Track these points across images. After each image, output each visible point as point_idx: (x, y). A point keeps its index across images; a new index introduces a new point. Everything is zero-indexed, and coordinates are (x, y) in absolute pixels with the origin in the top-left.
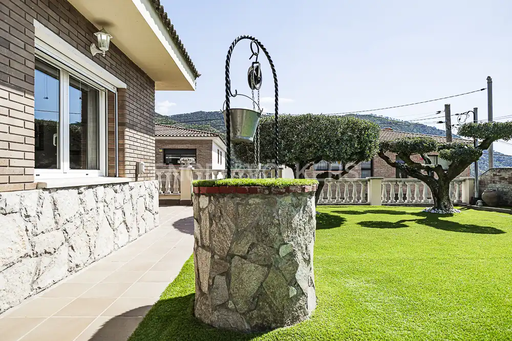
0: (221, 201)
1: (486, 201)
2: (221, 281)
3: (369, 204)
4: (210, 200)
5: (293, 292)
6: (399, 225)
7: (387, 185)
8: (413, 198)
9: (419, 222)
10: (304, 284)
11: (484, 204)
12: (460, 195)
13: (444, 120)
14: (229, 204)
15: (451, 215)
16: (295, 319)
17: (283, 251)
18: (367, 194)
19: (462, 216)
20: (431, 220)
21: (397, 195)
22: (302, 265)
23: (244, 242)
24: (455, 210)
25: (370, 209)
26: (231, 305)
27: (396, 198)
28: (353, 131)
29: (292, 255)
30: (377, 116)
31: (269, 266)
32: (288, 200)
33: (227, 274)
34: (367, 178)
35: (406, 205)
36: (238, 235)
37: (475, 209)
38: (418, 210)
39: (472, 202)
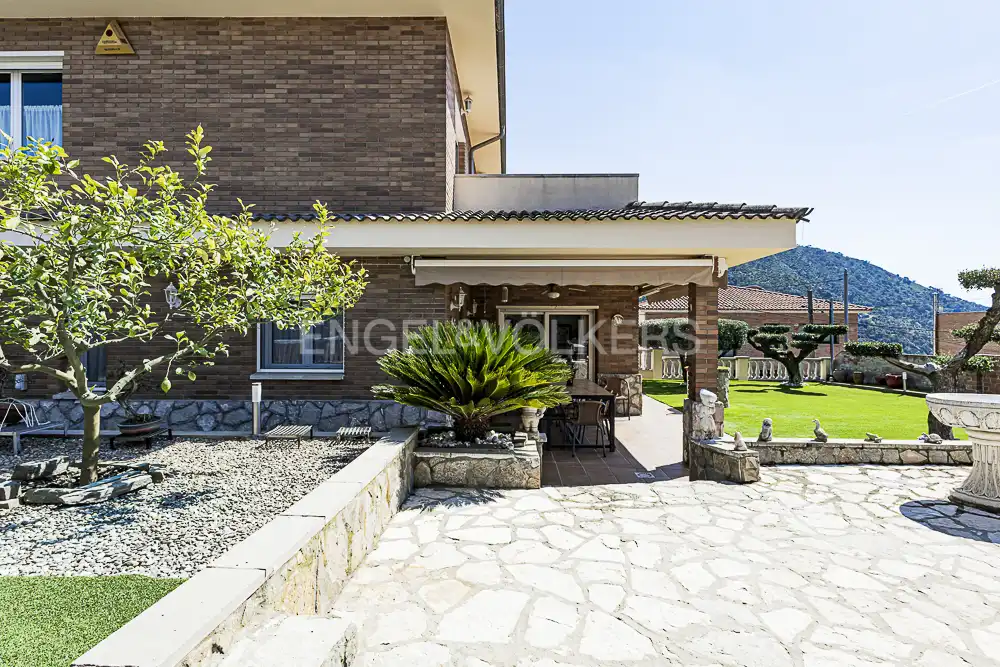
1: (836, 377)
6: (761, 391)
7: (752, 363)
9: (776, 390)
11: (835, 380)
12: (818, 372)
19: (806, 387)
20: (785, 389)
21: (761, 371)
24: (804, 384)
25: (740, 384)
27: (761, 375)
35: (769, 380)
37: (824, 384)
38: (778, 384)
39: (828, 379)
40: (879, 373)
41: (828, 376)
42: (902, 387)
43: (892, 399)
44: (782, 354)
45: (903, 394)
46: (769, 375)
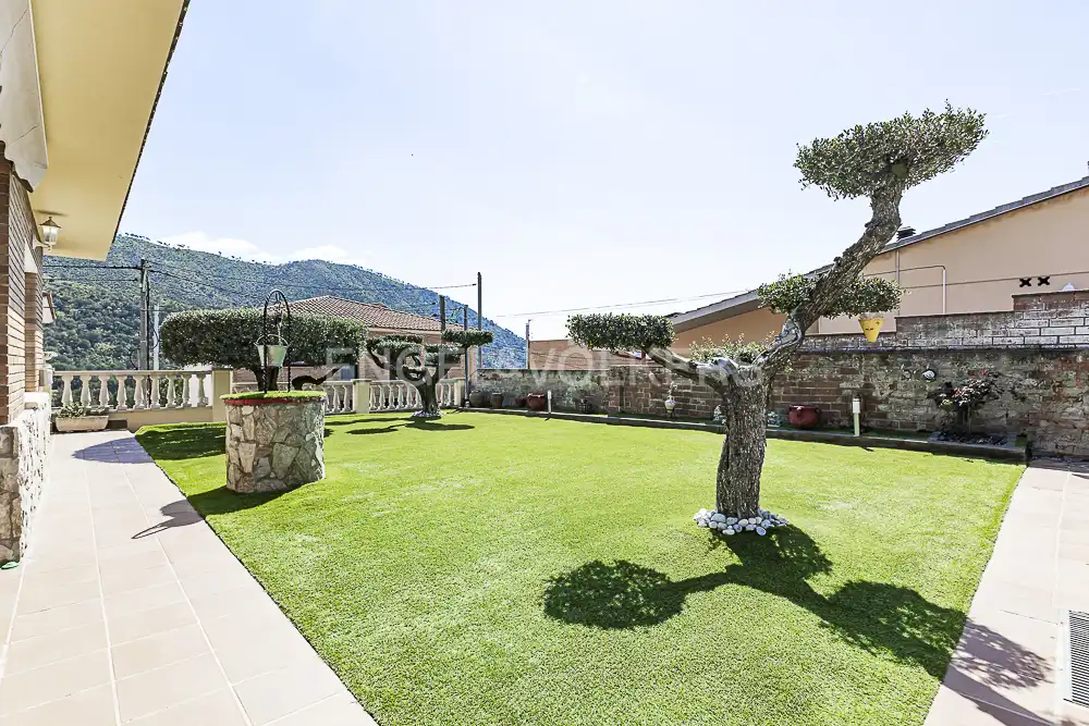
0: (265, 408)
1: (473, 401)
2: (264, 461)
3: (354, 413)
4: (255, 409)
5: (314, 463)
6: (389, 430)
7: (375, 389)
8: (405, 403)
9: (409, 426)
10: (320, 459)
11: (471, 406)
12: (452, 397)
13: (439, 313)
14: (272, 410)
15: (440, 418)
16: (315, 480)
17: (308, 438)
18: (351, 401)
19: (447, 417)
20: (419, 423)
21: (387, 400)
22: (318, 446)
23: (282, 433)
24: (442, 413)
25: (358, 419)
26: (273, 475)
27: (387, 404)
28: (339, 333)
29: (313, 439)
30: (365, 269)
31: (300, 447)
32: (311, 405)
33: (270, 456)
34: (352, 381)
35: (397, 411)
36: (279, 429)
37: (461, 411)
38: (409, 415)
39: (463, 404)
40: (518, 393)
41: (463, 402)
42: (546, 409)
43: (538, 423)
44: (414, 371)
45: (549, 416)
46: (396, 404)
